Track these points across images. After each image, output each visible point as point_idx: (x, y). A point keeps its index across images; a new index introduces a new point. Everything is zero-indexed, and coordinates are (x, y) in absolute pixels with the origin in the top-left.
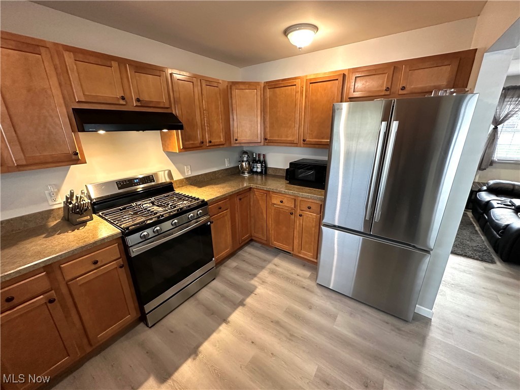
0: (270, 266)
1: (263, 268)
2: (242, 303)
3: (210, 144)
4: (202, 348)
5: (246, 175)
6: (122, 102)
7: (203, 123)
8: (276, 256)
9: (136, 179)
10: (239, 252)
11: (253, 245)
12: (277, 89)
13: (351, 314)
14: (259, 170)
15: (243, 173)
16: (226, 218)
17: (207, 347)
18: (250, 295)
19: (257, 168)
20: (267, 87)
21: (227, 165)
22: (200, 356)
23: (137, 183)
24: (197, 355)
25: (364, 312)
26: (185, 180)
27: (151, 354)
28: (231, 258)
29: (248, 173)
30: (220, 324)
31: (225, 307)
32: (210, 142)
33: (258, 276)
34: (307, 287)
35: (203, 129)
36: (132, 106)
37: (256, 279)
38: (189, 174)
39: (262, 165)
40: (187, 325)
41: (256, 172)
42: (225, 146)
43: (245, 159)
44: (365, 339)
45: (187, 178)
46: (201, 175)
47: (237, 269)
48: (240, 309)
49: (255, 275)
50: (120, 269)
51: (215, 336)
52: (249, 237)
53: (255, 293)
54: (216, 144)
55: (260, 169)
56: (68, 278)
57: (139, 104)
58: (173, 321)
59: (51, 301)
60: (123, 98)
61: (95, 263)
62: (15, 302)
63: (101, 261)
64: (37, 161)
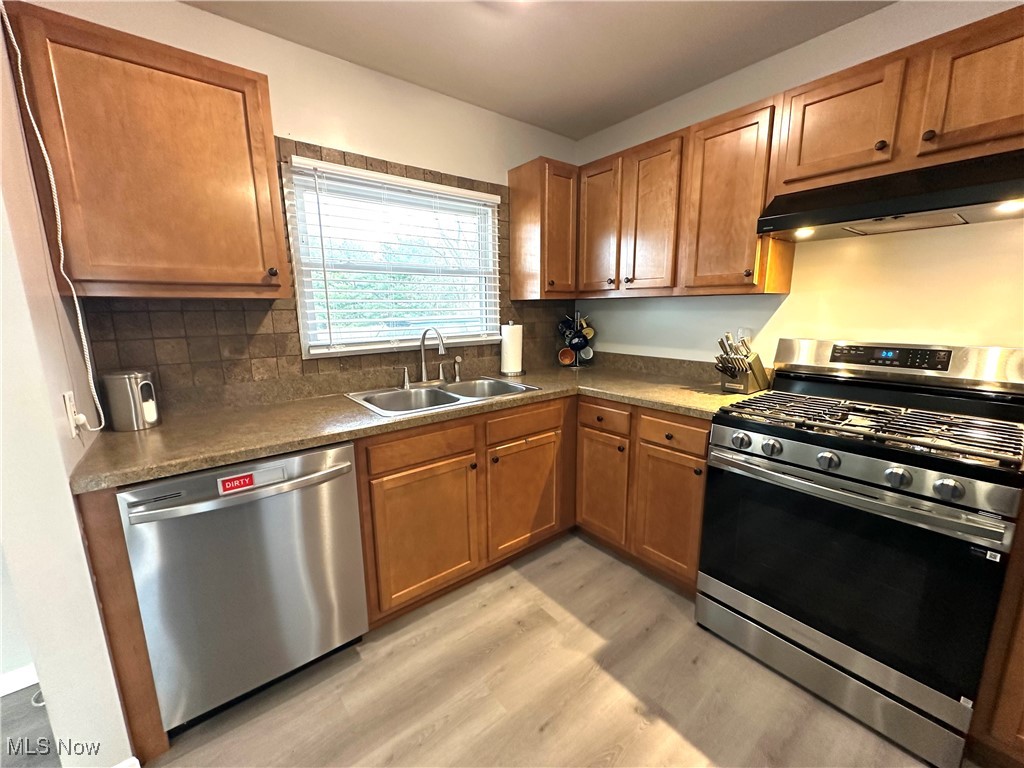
6: (882, 156)
9: (888, 349)
24: (647, 715)
27: (645, 636)
36: (912, 158)
40: (718, 688)
50: (696, 475)
56: (642, 436)
57: (933, 147)
58: (724, 662)
59: (621, 449)
60: (882, 146)
61: (669, 437)
62: (603, 425)
63: (679, 442)
64: (704, 283)
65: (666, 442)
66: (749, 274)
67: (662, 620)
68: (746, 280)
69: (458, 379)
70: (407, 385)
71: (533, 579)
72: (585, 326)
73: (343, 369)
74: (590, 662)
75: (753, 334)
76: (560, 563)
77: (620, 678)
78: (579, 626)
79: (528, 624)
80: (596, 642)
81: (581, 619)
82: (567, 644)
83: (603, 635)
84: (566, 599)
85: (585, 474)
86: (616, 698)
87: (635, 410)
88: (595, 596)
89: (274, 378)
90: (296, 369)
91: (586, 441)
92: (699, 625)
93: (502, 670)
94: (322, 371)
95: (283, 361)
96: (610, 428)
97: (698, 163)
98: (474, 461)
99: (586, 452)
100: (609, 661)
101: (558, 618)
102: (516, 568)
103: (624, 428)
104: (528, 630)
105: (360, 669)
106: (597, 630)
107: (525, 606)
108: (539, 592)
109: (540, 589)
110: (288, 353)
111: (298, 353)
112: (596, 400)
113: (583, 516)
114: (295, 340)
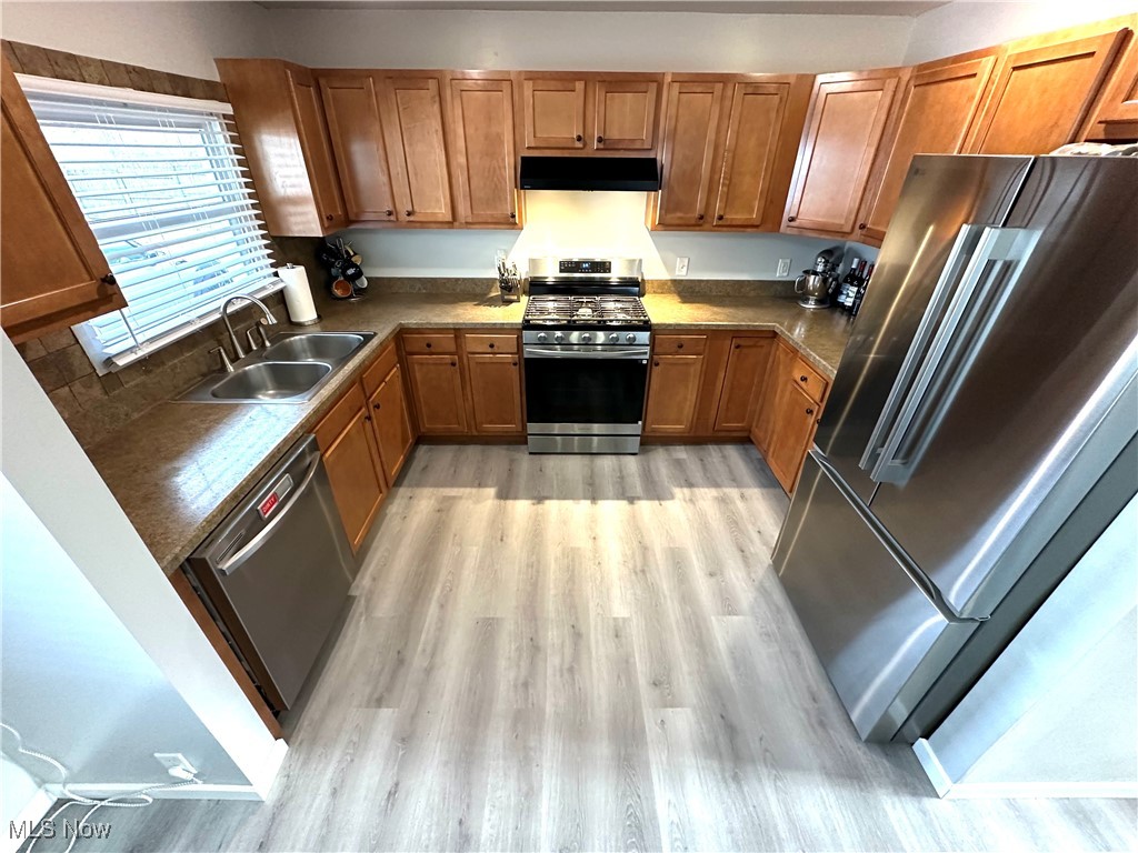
0: (733, 492)
1: (716, 485)
2: (631, 500)
3: (720, 222)
4: (547, 502)
5: (811, 305)
6: (579, 145)
7: (716, 177)
8: (762, 486)
9: (585, 263)
10: (710, 447)
11: (746, 450)
12: (933, 87)
13: (768, 635)
14: (849, 302)
15: (806, 300)
16: (692, 370)
17: (552, 506)
18: (653, 499)
19: (848, 296)
20: (912, 83)
21: (780, 274)
22: (540, 506)
23: (586, 268)
24: (539, 503)
25: (796, 654)
26: (669, 283)
27: (511, 473)
28: (688, 447)
29: (818, 302)
30: (585, 498)
31: (609, 488)
32: (721, 218)
33: (696, 490)
34: (749, 555)
35: (711, 190)
36: (593, 150)
37: (686, 490)
38: (682, 273)
39: (858, 292)
40: (557, 475)
41: (842, 305)
42: (760, 229)
43: (820, 268)
44: (736, 667)
45: (675, 281)
46: (708, 281)
47: (678, 463)
48: (623, 504)
49: (690, 485)
50: (514, 367)
51: (568, 504)
52: (742, 429)
53: (662, 502)
54: (734, 223)
55: (852, 300)
56: (469, 350)
57: (601, 146)
58: (552, 463)
59: (453, 364)
60: (579, 138)
61: (492, 346)
62: (432, 349)
63: (498, 348)
64: (480, 220)
65: (490, 350)
66: (513, 216)
67: (512, 461)
68: (511, 220)
69: (268, 344)
70: (231, 368)
71: (419, 484)
72: (352, 254)
73: (148, 372)
74: (497, 502)
75: (507, 253)
76: (427, 466)
77: (516, 498)
78: (474, 490)
79: (444, 509)
80: (491, 491)
81: (472, 486)
82: (477, 501)
83: (491, 487)
84: (453, 482)
85: (422, 391)
86: (521, 508)
87: (458, 332)
88: (467, 471)
89: (78, 412)
90: (97, 391)
91: (416, 367)
92: (531, 453)
93: (455, 535)
94: (127, 382)
95: (77, 387)
96: (440, 350)
97: (458, 112)
98: (367, 414)
99: (418, 376)
100: (505, 494)
101: (460, 494)
102: (400, 486)
103: (452, 348)
104: (449, 510)
105: (363, 602)
106: (486, 486)
107: (432, 502)
108: (431, 489)
109: (431, 486)
110: (78, 374)
111: (90, 370)
112: (419, 330)
113: (427, 426)
114: (79, 353)
